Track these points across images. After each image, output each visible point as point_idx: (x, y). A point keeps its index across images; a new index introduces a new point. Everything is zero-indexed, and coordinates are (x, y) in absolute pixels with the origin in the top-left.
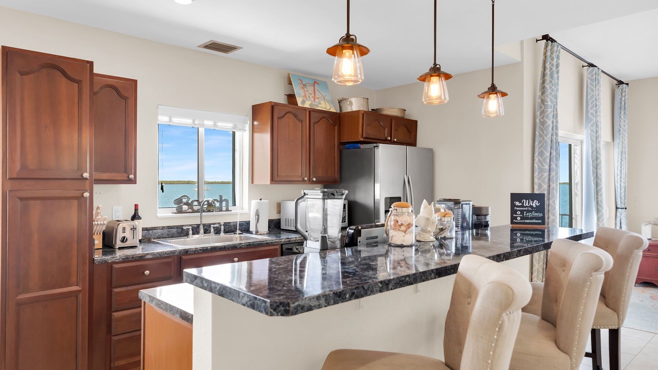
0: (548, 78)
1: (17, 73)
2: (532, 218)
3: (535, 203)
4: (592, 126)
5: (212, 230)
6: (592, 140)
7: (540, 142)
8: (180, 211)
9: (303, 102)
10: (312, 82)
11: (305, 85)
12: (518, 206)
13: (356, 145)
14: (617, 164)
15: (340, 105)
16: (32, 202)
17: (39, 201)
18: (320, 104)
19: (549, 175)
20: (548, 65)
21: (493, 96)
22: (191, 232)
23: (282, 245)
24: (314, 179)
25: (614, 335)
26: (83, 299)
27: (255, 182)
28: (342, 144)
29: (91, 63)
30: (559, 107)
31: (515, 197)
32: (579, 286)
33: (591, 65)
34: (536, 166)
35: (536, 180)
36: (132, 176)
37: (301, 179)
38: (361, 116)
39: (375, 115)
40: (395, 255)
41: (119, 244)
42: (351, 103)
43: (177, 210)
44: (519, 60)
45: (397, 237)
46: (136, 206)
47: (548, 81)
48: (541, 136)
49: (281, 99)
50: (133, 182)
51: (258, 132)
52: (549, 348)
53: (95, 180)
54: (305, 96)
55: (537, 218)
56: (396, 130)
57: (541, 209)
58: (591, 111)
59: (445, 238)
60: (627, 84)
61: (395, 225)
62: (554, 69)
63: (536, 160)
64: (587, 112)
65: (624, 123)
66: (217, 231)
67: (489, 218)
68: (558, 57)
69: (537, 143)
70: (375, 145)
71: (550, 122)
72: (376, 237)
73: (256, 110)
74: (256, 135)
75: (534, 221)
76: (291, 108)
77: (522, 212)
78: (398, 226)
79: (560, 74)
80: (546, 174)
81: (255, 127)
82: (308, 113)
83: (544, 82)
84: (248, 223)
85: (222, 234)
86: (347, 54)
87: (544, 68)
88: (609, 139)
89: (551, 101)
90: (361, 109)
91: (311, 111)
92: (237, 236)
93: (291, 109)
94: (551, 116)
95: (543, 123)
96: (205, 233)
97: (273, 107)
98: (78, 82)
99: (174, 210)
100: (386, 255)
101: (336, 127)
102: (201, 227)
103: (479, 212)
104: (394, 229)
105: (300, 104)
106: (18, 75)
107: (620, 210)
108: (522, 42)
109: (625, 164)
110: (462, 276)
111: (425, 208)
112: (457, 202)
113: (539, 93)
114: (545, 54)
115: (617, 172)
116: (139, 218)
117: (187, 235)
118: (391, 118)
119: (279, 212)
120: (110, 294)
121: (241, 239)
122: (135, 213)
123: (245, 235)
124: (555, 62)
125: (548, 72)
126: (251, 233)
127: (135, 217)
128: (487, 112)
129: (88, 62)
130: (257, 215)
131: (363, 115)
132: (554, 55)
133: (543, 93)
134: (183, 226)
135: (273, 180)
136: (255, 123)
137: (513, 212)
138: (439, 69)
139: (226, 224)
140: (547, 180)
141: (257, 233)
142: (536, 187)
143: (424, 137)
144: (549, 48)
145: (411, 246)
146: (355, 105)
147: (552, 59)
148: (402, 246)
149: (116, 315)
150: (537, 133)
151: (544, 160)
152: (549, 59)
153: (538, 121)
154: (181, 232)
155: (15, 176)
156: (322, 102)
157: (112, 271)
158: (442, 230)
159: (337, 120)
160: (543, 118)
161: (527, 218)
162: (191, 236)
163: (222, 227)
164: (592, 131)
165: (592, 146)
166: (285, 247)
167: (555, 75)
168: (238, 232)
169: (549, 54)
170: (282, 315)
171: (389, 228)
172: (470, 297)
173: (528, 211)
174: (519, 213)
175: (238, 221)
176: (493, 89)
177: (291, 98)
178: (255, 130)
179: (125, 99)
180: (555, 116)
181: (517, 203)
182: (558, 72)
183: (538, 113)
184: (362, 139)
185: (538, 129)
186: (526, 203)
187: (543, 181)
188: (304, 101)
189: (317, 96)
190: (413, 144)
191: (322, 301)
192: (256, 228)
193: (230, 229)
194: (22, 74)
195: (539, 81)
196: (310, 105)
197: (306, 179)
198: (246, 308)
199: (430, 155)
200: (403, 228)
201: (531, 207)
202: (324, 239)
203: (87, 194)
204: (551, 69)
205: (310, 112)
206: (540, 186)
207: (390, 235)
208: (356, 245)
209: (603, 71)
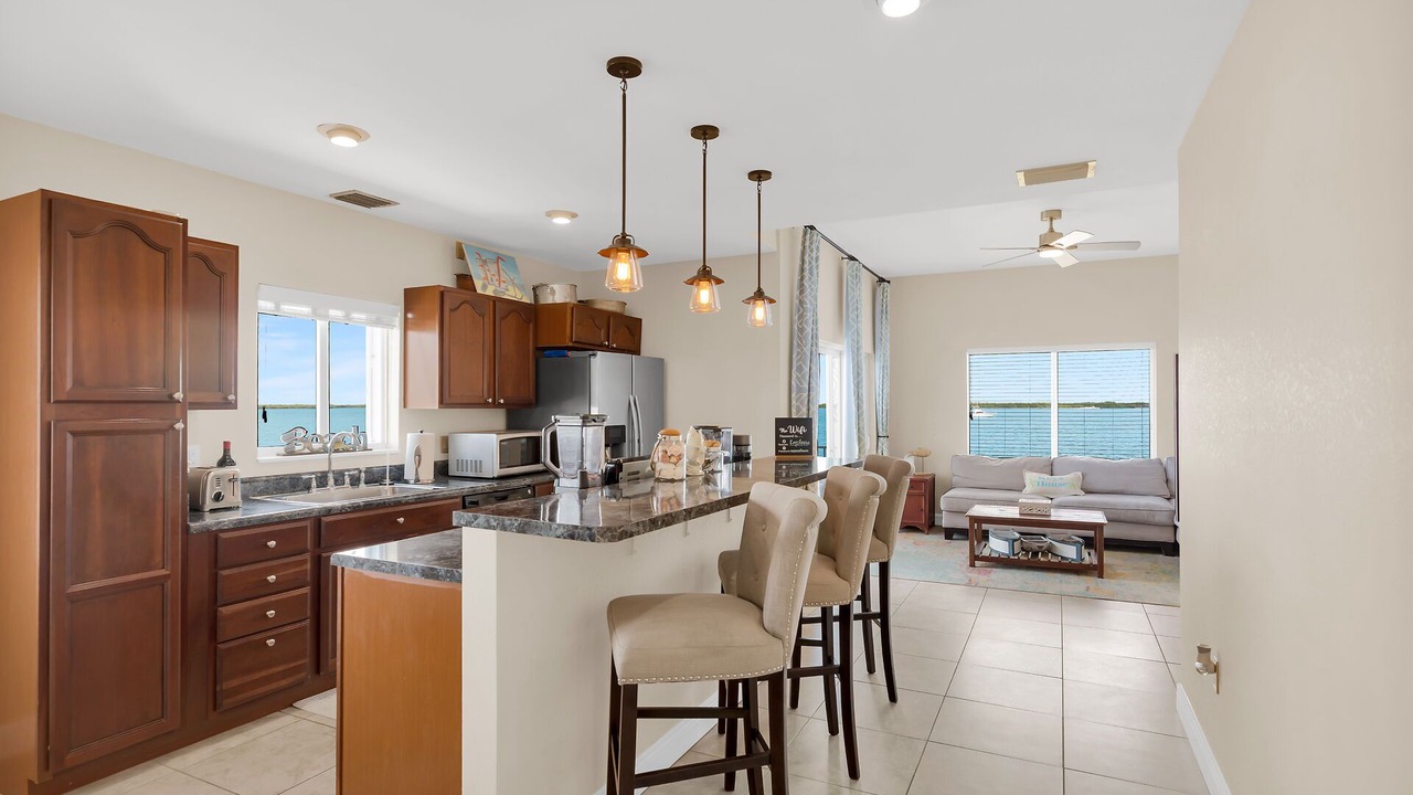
0: (806, 273)
1: (69, 234)
2: (798, 448)
3: (802, 430)
4: (853, 334)
5: (347, 480)
6: (853, 352)
7: (798, 354)
8: (291, 453)
9: (484, 287)
10: (495, 258)
11: (485, 262)
12: (783, 434)
13: (561, 352)
14: (878, 382)
15: (535, 293)
16: (91, 439)
17: (103, 437)
18: (507, 290)
19: (809, 396)
20: (807, 258)
21: (760, 303)
22: (314, 484)
23: (464, 497)
24: (502, 401)
25: (884, 568)
26: (173, 589)
27: (410, 406)
28: (538, 349)
29: (185, 222)
30: (819, 311)
31: (780, 423)
32: (857, 510)
33: (852, 258)
34: (793, 383)
35: (794, 402)
36: (231, 397)
37: (482, 401)
38: (569, 311)
39: (584, 309)
40: (663, 491)
41: (209, 504)
42: (553, 292)
43: (286, 450)
44: (775, 249)
45: (665, 470)
46: (226, 445)
47: (807, 278)
48: (799, 346)
49: (448, 281)
50: (232, 405)
51: (413, 329)
52: (831, 576)
53: (190, 403)
54: (486, 278)
55: (804, 448)
56: (615, 332)
57: (808, 436)
58: (851, 316)
59: (713, 472)
60: (889, 282)
61: (663, 456)
62: (814, 263)
63: (794, 376)
64: (848, 317)
65: (885, 332)
66: (355, 481)
67: (750, 449)
68: (818, 248)
69: (794, 356)
70: (591, 352)
71: (809, 330)
72: (638, 472)
73: (412, 297)
74: (411, 334)
75: (801, 451)
76: (466, 295)
77: (788, 440)
78: (667, 457)
79: (820, 269)
80: (806, 394)
81: (410, 321)
82: (491, 303)
83: (802, 279)
84: (401, 468)
85: (362, 485)
86: (623, 257)
87: (803, 261)
88: (870, 350)
89: (811, 302)
90: (568, 301)
91: (495, 300)
92: (387, 487)
93: (468, 298)
94: (811, 321)
95: (801, 330)
96: (336, 484)
97: (442, 293)
98: (165, 251)
99: (282, 450)
100: (652, 493)
101: (531, 325)
102: (331, 476)
103: (740, 443)
104: (663, 461)
105: (479, 291)
106: (70, 237)
107: (881, 439)
108: (778, 232)
109: (887, 383)
110: (754, 504)
111: (693, 435)
112: (717, 430)
113: (797, 293)
114: (804, 243)
115: (879, 391)
116: (232, 463)
117: (308, 488)
118: (609, 315)
119: (446, 450)
120: (215, 579)
121: (394, 491)
122: (225, 456)
123: (397, 485)
124: (814, 255)
125: (806, 266)
126: (407, 482)
127: (225, 461)
128: (754, 321)
129: (179, 220)
130: (418, 454)
131: (572, 309)
132: (814, 246)
133: (802, 292)
134: (300, 474)
135: (441, 402)
136: (410, 316)
137: (778, 440)
138: (709, 273)
139: (369, 471)
140: (806, 402)
141: (417, 481)
142: (794, 410)
143: (650, 343)
144: (808, 236)
145: (682, 480)
146: (558, 295)
147: (812, 251)
148: (672, 481)
149: (224, 610)
150: (795, 343)
151: (803, 377)
152: (808, 250)
153: (795, 327)
154: (295, 484)
155: (64, 398)
156: (510, 288)
157: (216, 543)
158: (708, 462)
159: (532, 315)
160: (801, 324)
161: (794, 448)
162: (314, 490)
163: (363, 475)
164: (853, 340)
165: (853, 360)
166: (468, 500)
167: (815, 272)
168: (388, 481)
169: (807, 244)
170: (610, 541)
171: (656, 460)
172: (764, 523)
173: (794, 439)
174: (784, 441)
175: (388, 464)
176: (760, 295)
177: (464, 280)
178: (409, 326)
179: (221, 275)
180: (815, 322)
181: (783, 430)
182: (817, 267)
183: (796, 318)
184: (570, 344)
185: (795, 337)
186: (792, 429)
187: (802, 403)
188: (485, 285)
189: (502, 279)
190: (636, 351)
191: (641, 528)
192: (417, 474)
193: (375, 477)
194: (76, 235)
195: (797, 278)
196: (495, 291)
197: (490, 400)
198: (561, 540)
199: (659, 366)
200: (673, 460)
201: (797, 434)
202: (584, 475)
203: (179, 426)
204: (810, 263)
205: (494, 302)
206: (798, 410)
207: (658, 469)
208: (618, 482)
209: (864, 266)
